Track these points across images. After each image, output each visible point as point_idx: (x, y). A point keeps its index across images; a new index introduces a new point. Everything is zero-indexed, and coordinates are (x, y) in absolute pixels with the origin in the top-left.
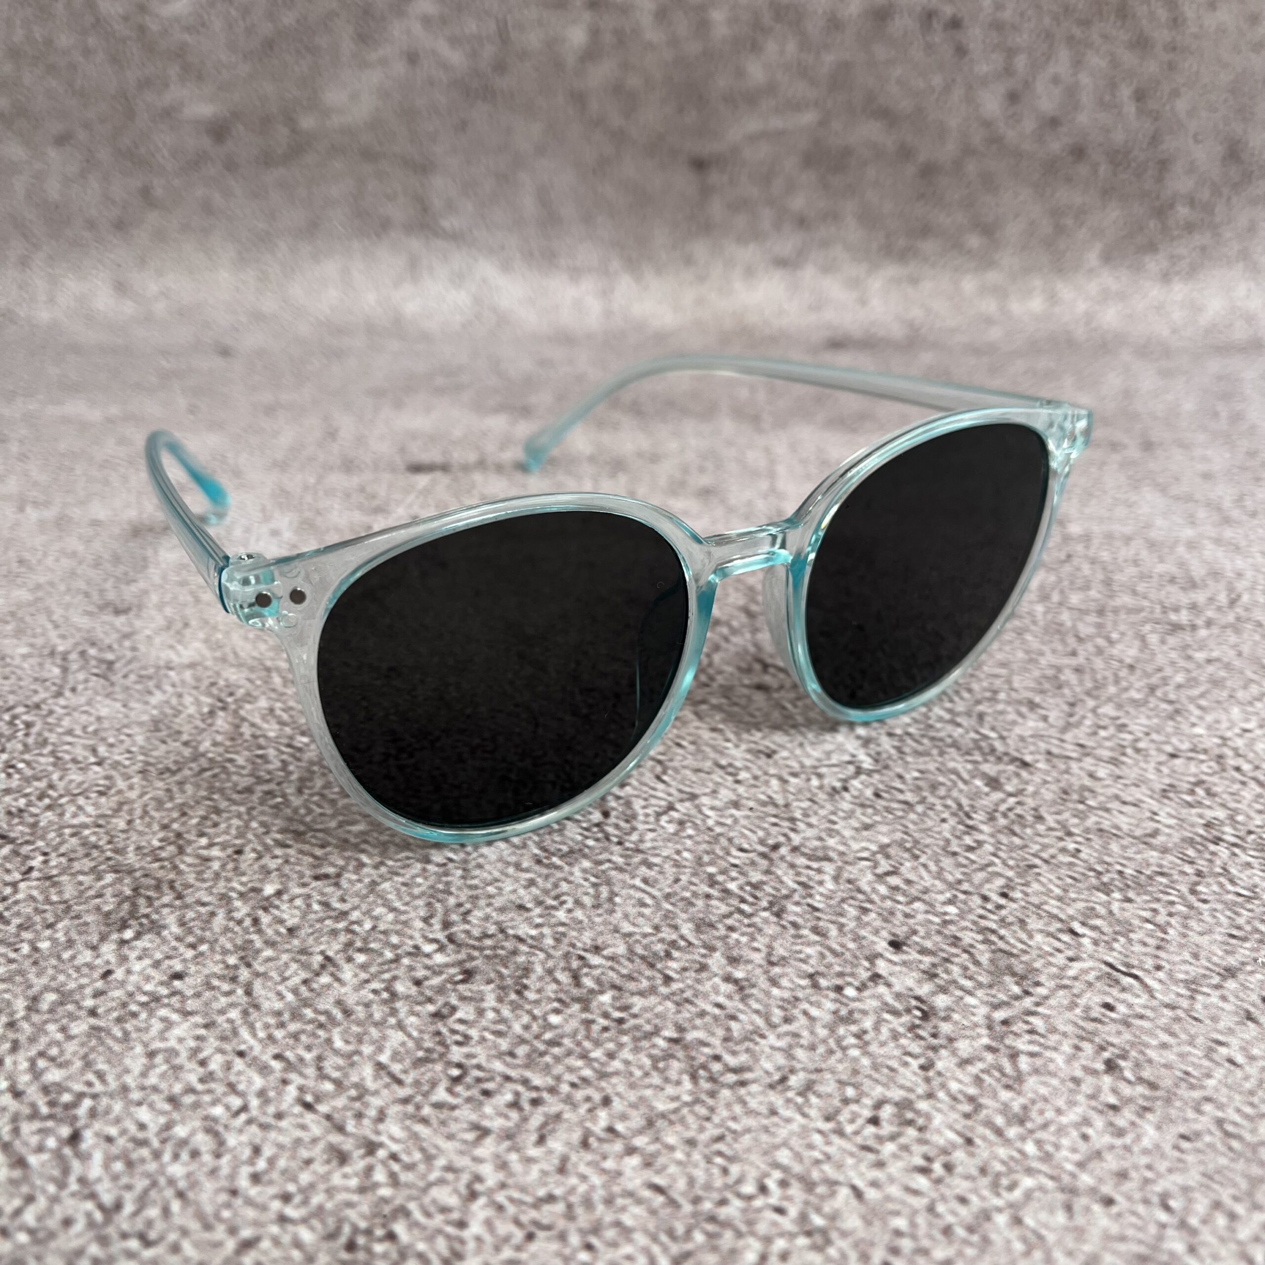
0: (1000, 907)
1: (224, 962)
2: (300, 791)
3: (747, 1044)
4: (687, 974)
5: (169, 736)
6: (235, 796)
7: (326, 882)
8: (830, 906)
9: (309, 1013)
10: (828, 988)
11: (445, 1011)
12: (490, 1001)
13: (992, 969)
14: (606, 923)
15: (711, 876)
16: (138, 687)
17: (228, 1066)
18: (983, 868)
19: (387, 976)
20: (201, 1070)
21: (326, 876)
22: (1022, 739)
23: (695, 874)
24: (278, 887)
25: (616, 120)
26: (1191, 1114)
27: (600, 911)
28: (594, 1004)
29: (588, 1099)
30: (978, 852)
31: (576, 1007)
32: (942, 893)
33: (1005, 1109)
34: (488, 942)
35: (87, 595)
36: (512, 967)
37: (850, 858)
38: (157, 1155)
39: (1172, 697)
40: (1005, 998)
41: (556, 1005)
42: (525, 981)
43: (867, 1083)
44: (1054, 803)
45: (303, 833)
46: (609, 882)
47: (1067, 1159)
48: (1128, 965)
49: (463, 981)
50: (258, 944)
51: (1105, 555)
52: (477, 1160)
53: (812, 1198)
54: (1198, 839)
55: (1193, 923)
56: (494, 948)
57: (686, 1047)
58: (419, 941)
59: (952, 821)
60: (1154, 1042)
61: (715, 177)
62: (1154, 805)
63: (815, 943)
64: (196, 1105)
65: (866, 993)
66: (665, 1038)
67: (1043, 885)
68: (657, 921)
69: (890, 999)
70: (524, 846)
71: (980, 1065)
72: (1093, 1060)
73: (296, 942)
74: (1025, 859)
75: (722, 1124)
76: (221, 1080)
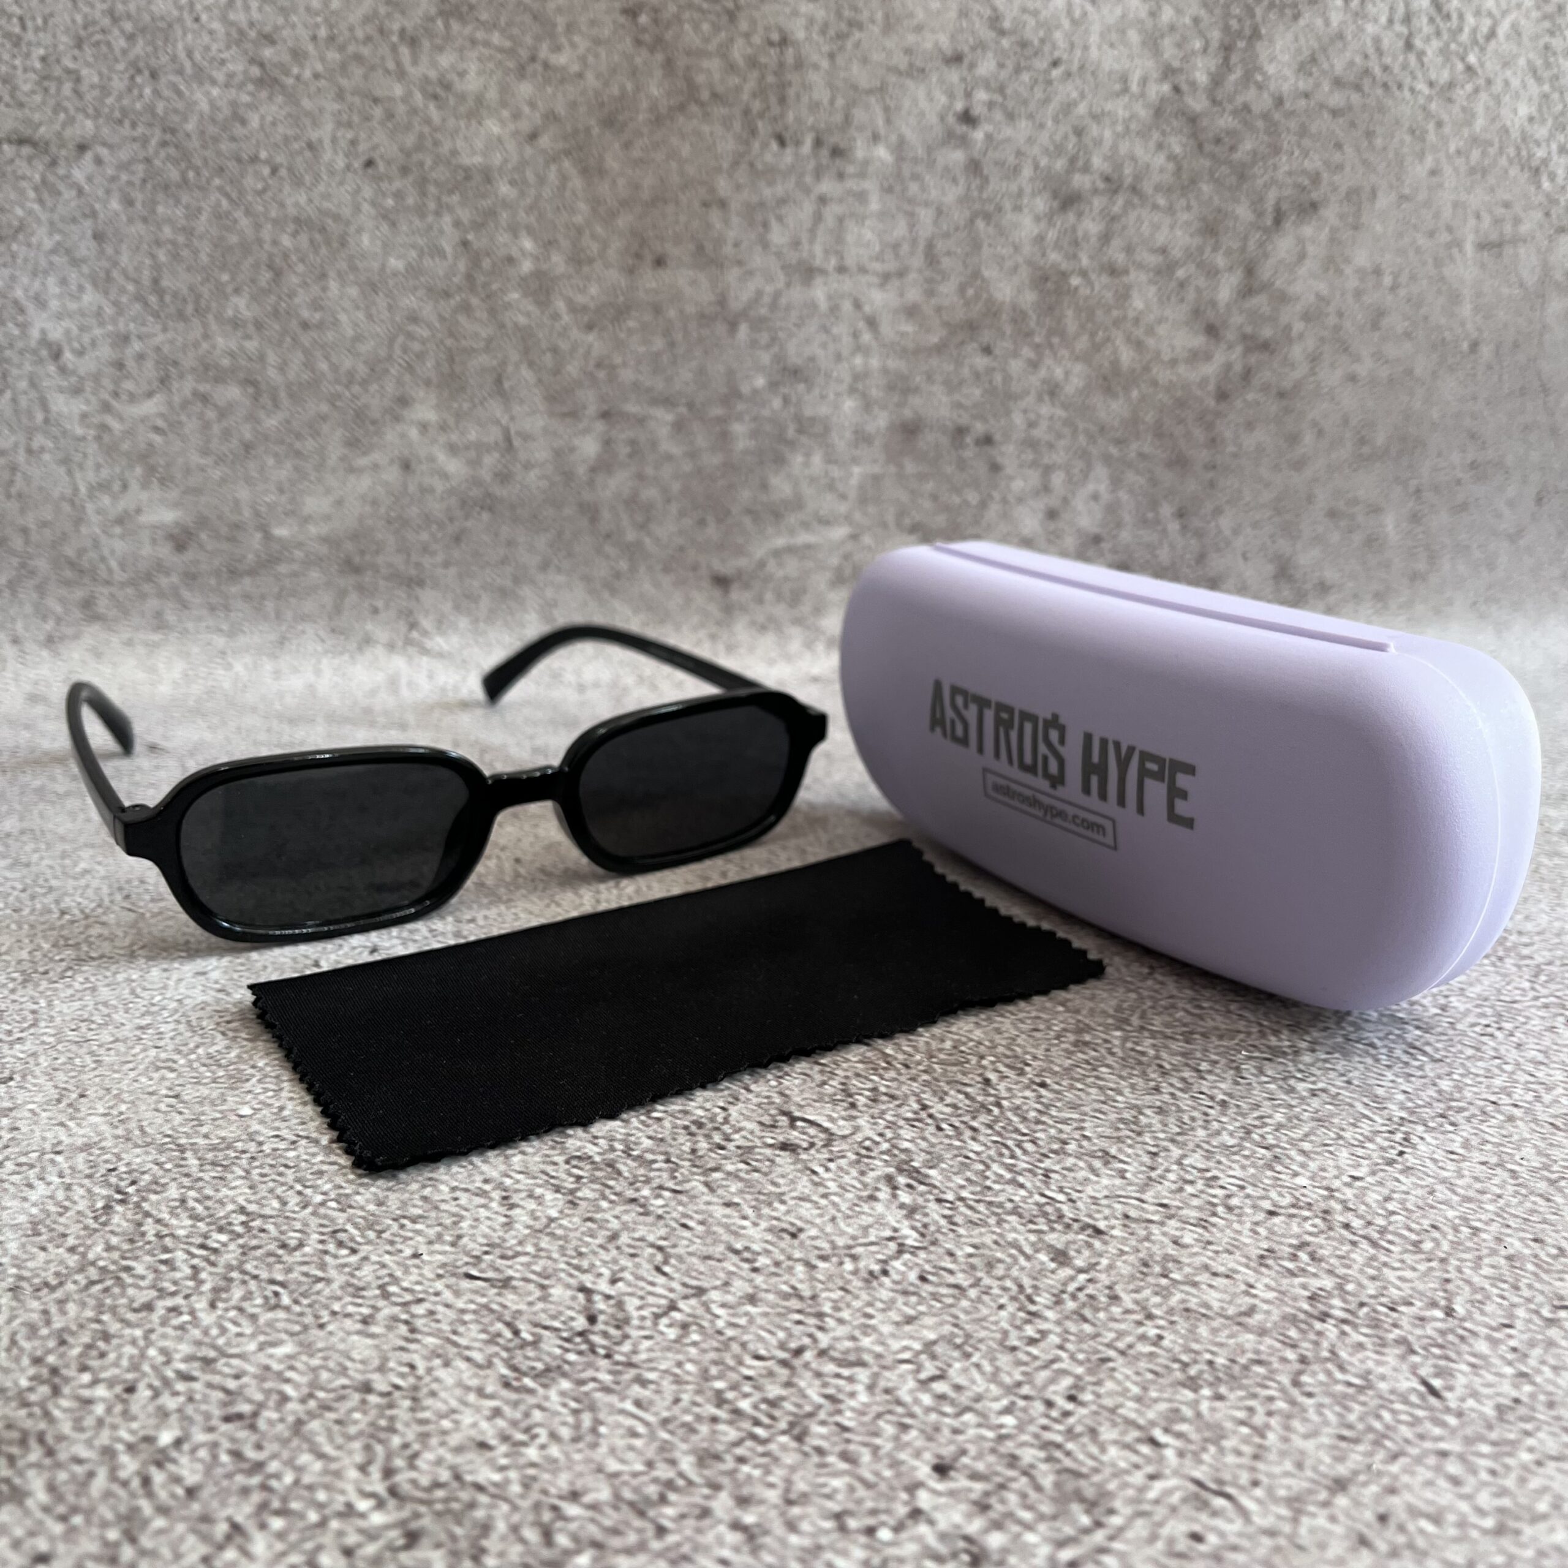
0: (1067, 1414)
1: (102, 1538)
2: (213, 1305)
4: (686, 1523)
5: (50, 1241)
6: (129, 1316)
7: (238, 1423)
8: (862, 1424)
10: (858, 1530)
13: (1057, 1494)
14: (587, 1460)
15: (718, 1389)
16: (15, 1178)
18: (1047, 1365)
19: (309, 1546)
21: (240, 1416)
22: (1095, 1201)
24: (178, 1433)
27: (580, 1445)
30: (1042, 1345)
32: (996, 1399)
34: (440, 1493)
36: (468, 1524)
37: (888, 1360)
40: (1072, 1532)
42: (483, 1543)
44: (1133, 1278)
45: (213, 1361)
46: (592, 1407)
48: (1219, 1481)
49: (405, 1547)
50: (148, 1512)
54: (1302, 1316)
55: (1296, 1424)
56: (446, 1500)
58: (353, 1496)
59: (1012, 1308)
61: (737, 595)
62: (1251, 1276)
63: (844, 1472)
65: (904, 1534)
67: (1119, 1383)
68: (650, 1454)
69: (932, 1541)
70: (490, 1365)
73: (196, 1506)
74: (1097, 1352)
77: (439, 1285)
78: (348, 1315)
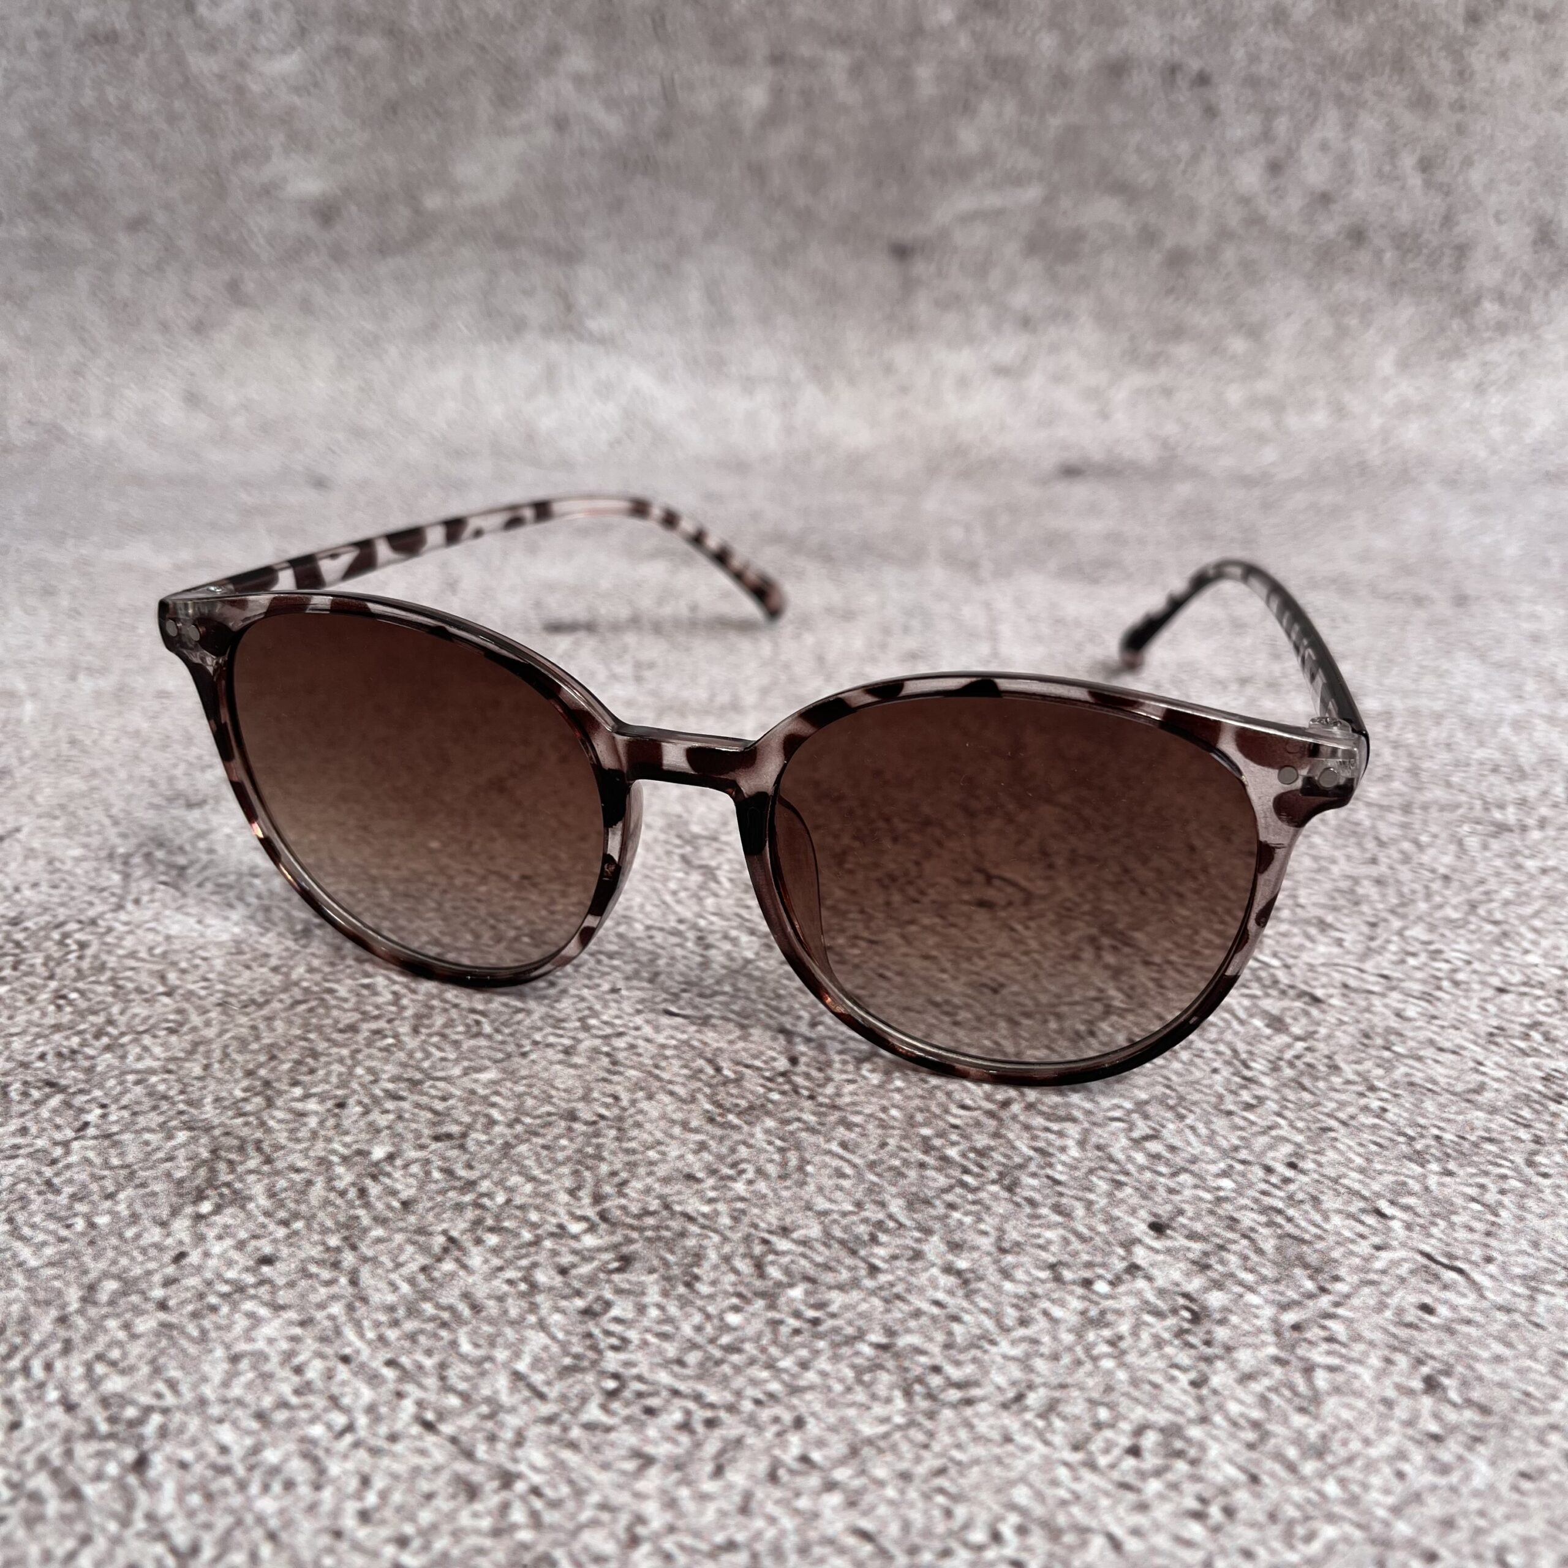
0: (1287, 1181)
1: (324, 1244)
2: (416, 1031)
3: (974, 1352)
4: (898, 1263)
5: (254, 959)
6: (336, 1036)
7: (448, 1143)
8: (1075, 1179)
9: (428, 1308)
10: (1074, 1282)
11: (597, 1307)
12: (653, 1295)
13: (1279, 1258)
14: (796, 1198)
15: (926, 1140)
16: (215, 898)
17: (329, 1375)
18: (1265, 1131)
19: (524, 1262)
20: (296, 1379)
21: (449, 1136)
22: (1311, 968)
23: (905, 1137)
24: (390, 1149)
25: (802, 199)
26: (1532, 1446)
27: (788, 1183)
28: (782, 1300)
29: (776, 1420)
30: (1259, 1110)
31: (760, 1304)
32: (1214, 1162)
33: (1299, 1439)
34: (650, 1221)
35: (153, 784)
36: (680, 1252)
37: (1099, 1117)
38: (242, 1486)
39: (1498, 916)
40: (1296, 1297)
41: (735, 1301)
42: (696, 1270)
43: (1124, 1402)
44: (1353, 1048)
45: (420, 1082)
46: (798, 1147)
47: (1378, 1502)
48: (1450, 1256)
49: (618, 1270)
50: (366, 1221)
51: (1410, 738)
52: (639, 1496)
53: (1059, 1550)
54: (1535, 1096)
55: (1530, 1203)
56: (657, 1228)
57: (897, 1356)
58: (565, 1219)
59: (1226, 1072)
60: (1485, 1354)
61: (920, 268)
62: (1479, 1053)
63: (1057, 1225)
64: (290, 1424)
65: (1122, 1289)
66: (871, 1344)
67: (1341, 1153)
68: (859, 1195)
69: (1150, 1296)
70: (693, 1100)
71: (1266, 1382)
72: (1409, 1376)
73: (412, 1219)
74: (1317, 1121)
75: (942, 1454)
76: (321, 1392)
77: (639, 1020)
78: (549, 1045)
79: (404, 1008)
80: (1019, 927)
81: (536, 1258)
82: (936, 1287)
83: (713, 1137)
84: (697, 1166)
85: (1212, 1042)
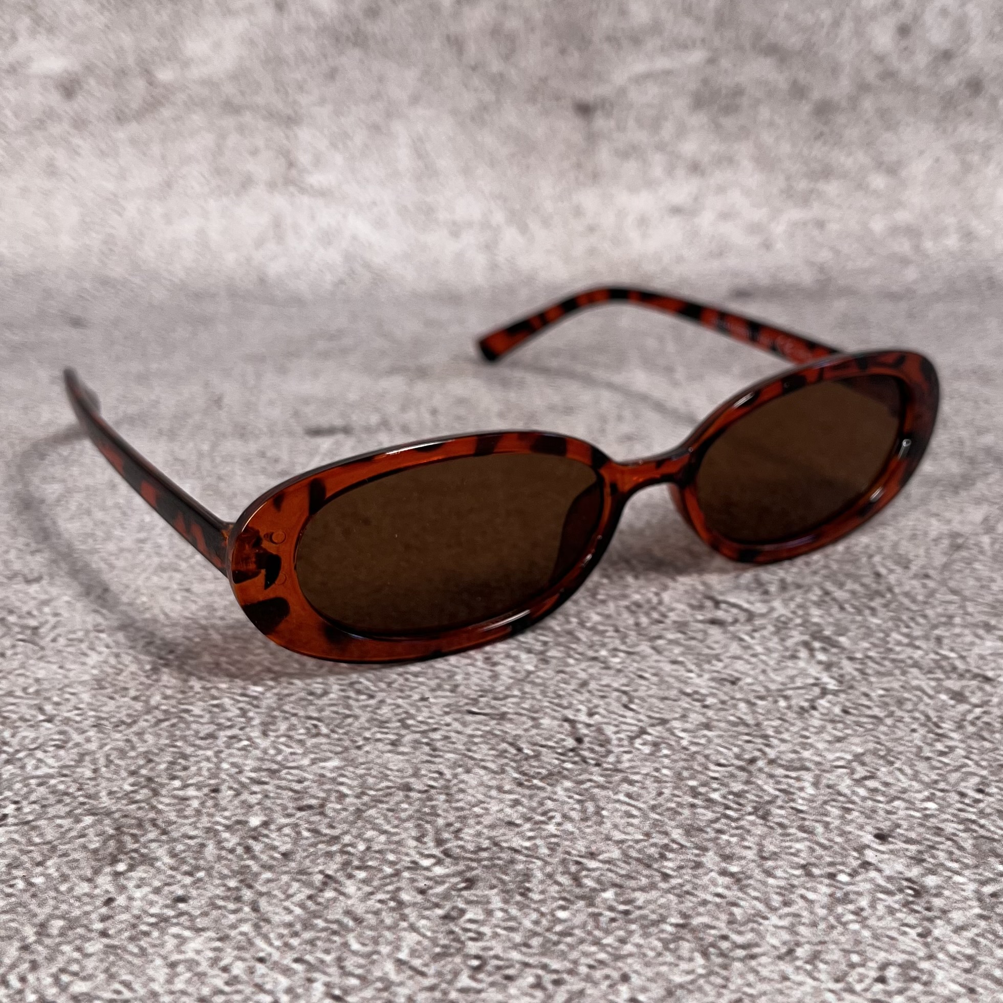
0: (978, 801)
1: (224, 885)
2: (265, 734)
3: (751, 925)
4: (684, 871)
5: (117, 692)
7: (310, 812)
8: (813, 808)
9: (320, 923)
10: (822, 876)
11: (454, 914)
12: (497, 903)
13: (977, 852)
14: (597, 833)
15: (693, 788)
16: (71, 649)
17: (251, 971)
18: (957, 769)
19: (390, 888)
20: (225, 975)
21: (310, 807)
22: (982, 657)
23: (675, 788)
24: (263, 818)
25: (495, 66)
27: (589, 823)
28: (598, 901)
29: (607, 977)
30: (951, 756)
31: (581, 904)
32: (919, 792)
34: (485, 854)
36: (512, 874)
37: (827, 766)
40: (991, 876)
41: (561, 903)
42: (527, 885)
43: (870, 950)
45: (277, 771)
46: (593, 798)
49: (465, 888)
50: (255, 868)
56: (491, 859)
57: (693, 931)
58: (417, 858)
59: (922, 731)
63: (804, 839)
65: (858, 878)
66: (672, 925)
68: (646, 828)
69: (882, 882)
70: (503, 771)
71: (975, 931)
74: (996, 760)
75: (738, 990)
76: (247, 983)
77: (448, 719)
78: (379, 740)
79: (251, 719)
80: (746, 638)
81: (399, 884)
82: (715, 884)
83: (524, 796)
84: (515, 816)
85: (909, 711)
